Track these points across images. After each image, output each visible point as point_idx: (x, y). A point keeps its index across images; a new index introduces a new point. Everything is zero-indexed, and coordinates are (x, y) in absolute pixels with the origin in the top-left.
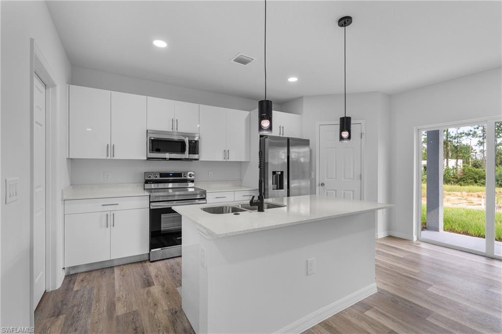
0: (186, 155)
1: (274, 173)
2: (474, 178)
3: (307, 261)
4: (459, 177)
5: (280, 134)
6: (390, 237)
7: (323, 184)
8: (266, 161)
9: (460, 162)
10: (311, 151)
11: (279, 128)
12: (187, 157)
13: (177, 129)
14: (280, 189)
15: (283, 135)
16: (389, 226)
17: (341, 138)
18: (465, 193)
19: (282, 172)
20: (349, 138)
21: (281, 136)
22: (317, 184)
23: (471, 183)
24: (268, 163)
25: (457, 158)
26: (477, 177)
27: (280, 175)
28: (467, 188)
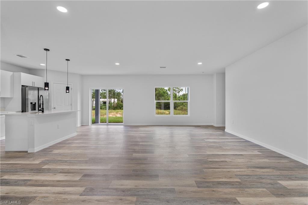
1: (31, 103)
2: (120, 107)
4: (115, 107)
5: (33, 85)
6: (82, 126)
7: (55, 108)
8: (26, 98)
9: (116, 100)
10: (49, 94)
11: (32, 83)
14: (34, 110)
15: (34, 86)
16: (82, 122)
17: (67, 92)
18: (115, 113)
19: (35, 103)
20: (69, 92)
21: (33, 86)
22: (52, 108)
23: (119, 109)
24: (28, 99)
25: (114, 98)
26: (121, 106)
27: (34, 104)
28: (116, 111)
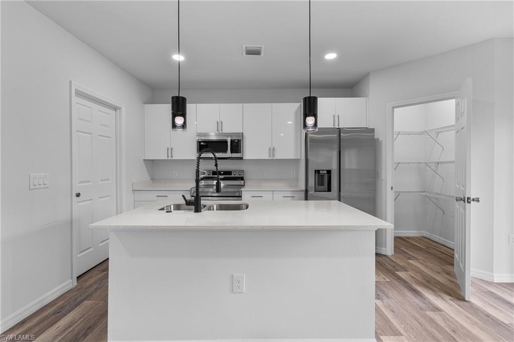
0: (229, 154)
3: (233, 275)
12: (230, 156)
13: (222, 130)
